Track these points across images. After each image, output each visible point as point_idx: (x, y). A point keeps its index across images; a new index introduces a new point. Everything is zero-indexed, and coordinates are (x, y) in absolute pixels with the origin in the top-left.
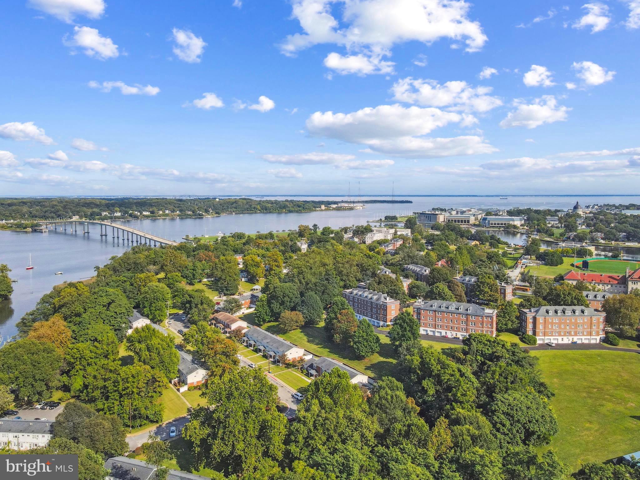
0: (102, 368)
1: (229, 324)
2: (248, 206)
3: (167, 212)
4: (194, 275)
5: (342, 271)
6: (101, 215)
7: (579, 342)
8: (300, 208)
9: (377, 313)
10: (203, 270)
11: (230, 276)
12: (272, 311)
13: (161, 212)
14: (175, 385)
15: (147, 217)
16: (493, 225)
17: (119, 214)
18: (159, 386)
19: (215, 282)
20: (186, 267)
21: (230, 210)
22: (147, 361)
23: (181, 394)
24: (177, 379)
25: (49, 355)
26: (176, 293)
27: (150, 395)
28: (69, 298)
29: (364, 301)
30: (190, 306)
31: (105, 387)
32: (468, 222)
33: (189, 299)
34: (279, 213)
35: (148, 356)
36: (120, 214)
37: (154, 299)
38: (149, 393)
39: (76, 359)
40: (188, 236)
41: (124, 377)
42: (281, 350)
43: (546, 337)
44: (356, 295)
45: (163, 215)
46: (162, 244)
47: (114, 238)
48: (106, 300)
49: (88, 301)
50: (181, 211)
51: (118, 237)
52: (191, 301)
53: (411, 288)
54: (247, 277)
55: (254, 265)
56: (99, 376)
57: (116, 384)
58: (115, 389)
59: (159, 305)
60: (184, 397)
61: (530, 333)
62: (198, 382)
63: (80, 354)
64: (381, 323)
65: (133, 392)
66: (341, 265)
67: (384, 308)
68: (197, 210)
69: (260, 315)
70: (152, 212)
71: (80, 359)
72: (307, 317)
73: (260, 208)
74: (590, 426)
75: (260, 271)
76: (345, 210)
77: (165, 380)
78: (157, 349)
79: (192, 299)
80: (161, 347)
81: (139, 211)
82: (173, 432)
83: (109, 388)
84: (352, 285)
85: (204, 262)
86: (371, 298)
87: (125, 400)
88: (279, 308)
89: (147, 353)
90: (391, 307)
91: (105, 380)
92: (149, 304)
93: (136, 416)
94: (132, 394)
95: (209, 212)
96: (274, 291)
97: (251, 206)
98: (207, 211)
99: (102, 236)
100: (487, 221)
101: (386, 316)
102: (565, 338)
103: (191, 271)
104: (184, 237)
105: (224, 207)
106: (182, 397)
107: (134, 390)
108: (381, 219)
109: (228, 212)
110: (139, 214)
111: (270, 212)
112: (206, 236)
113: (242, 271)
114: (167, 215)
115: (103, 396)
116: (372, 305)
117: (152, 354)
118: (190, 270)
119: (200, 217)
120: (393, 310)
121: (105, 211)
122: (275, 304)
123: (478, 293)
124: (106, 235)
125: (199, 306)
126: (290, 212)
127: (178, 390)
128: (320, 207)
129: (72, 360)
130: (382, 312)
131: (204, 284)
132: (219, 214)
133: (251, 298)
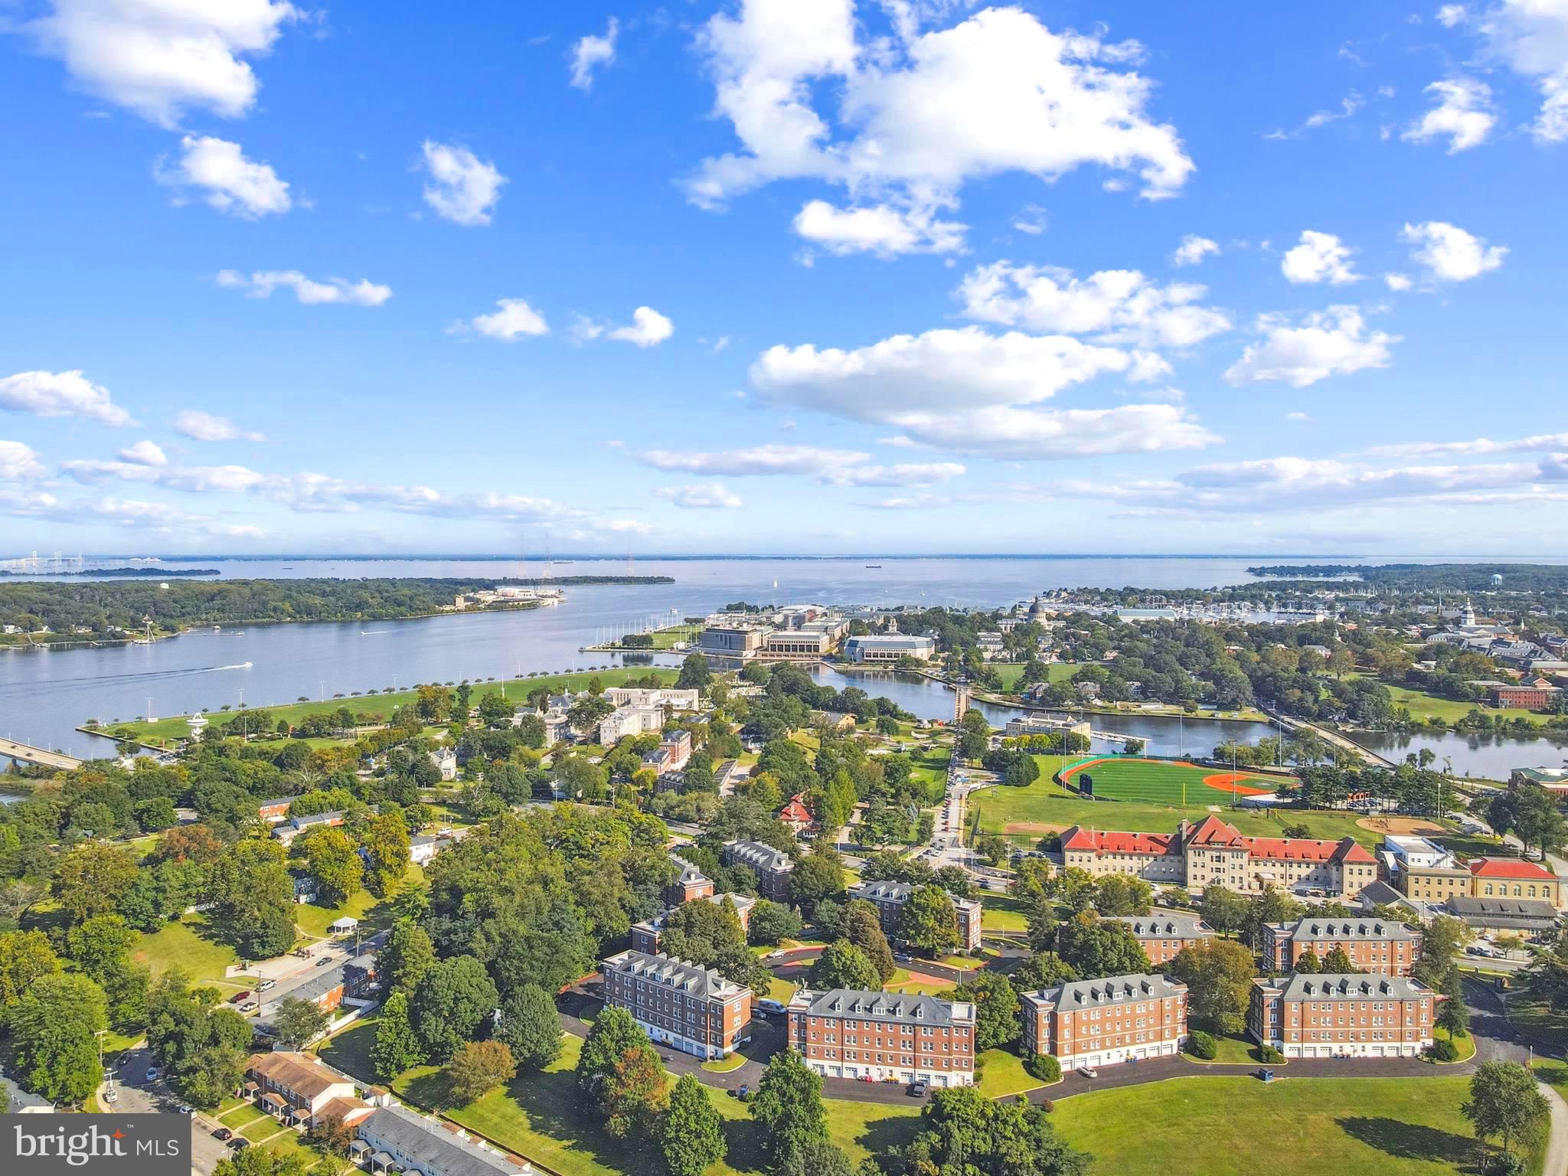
1: (302, 1091)
2: (256, 605)
3: (10, 630)
5: (590, 894)
7: (1140, 1056)
8: (403, 609)
9: (698, 1020)
10: (186, 887)
11: (270, 903)
12: (422, 1038)
16: (872, 658)
19: (222, 915)
21: (204, 616)
26: (121, 994)
29: (662, 991)
32: (817, 649)
33: (172, 1026)
40: (94, 722)
43: (1078, 1056)
44: (642, 973)
50: (54, 625)
52: (180, 1032)
53: (756, 919)
54: (313, 891)
55: (336, 859)
59: (80, 1056)
61: (1044, 1050)
64: (710, 1049)
66: (587, 878)
67: (717, 1012)
68: (106, 621)
72: (521, 1054)
73: (291, 610)
75: (354, 869)
79: (182, 1025)
84: (615, 928)
85: (185, 861)
86: (682, 986)
90: (732, 1007)
92: (48, 1057)
95: (145, 626)
96: (430, 988)
97: (264, 604)
98: (135, 624)
100: (857, 649)
101: (722, 1031)
102: (1113, 1052)
104: (83, 726)
105: (188, 609)
109: (198, 623)
111: (320, 621)
112: (150, 720)
114: (11, 639)
116: (683, 1007)
118: (147, 891)
120: (736, 1014)
123: (913, 932)
125: (210, 1049)
126: (376, 618)
128: (454, 603)
130: (711, 1021)
131: (188, 925)
132: (174, 631)
133: (346, 979)
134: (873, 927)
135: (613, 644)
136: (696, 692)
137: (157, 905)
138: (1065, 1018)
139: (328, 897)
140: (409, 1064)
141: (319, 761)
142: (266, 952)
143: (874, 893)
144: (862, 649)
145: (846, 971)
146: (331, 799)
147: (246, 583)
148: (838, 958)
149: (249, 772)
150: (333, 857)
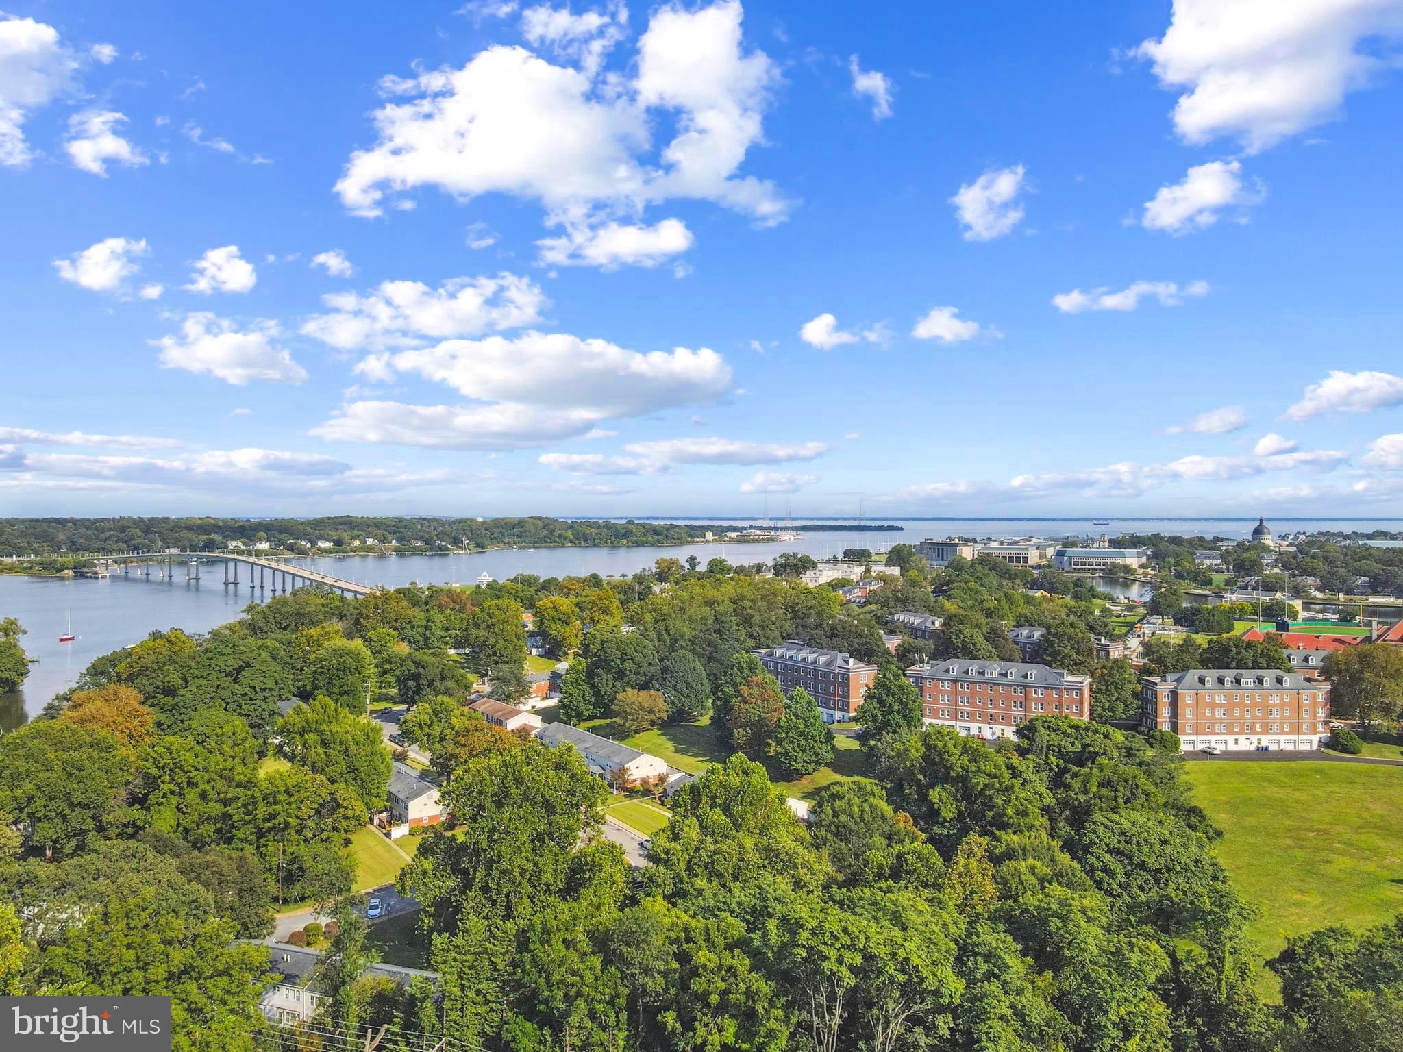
0: (221, 776)
1: (503, 719)
2: (545, 533)
3: (370, 542)
4: (426, 639)
5: (752, 617)
6: (225, 546)
7: (1273, 747)
8: (660, 538)
9: (828, 693)
10: (447, 629)
11: (506, 641)
13: (357, 543)
14: (381, 826)
15: (325, 552)
16: (1080, 567)
17: (264, 546)
18: (346, 818)
19: (473, 657)
20: (410, 622)
21: (506, 540)
22: (319, 765)
23: (395, 841)
24: (385, 814)
25: (103, 754)
26: (387, 666)
27: (325, 835)
28: (154, 658)
29: (799, 668)
30: (418, 685)
31: (226, 816)
32: (1026, 560)
33: (414, 670)
34: (614, 547)
35: (323, 756)
37: (338, 670)
38: (322, 831)
39: (163, 768)
41: (268, 792)
42: (616, 759)
43: (1201, 737)
44: (782, 656)
45: (361, 549)
46: (358, 596)
47: (253, 587)
48: (232, 662)
49: (193, 664)
50: (400, 540)
51: (262, 587)
52: (419, 673)
54: (543, 646)
55: (559, 619)
56: (212, 795)
57: (250, 808)
58: (248, 818)
59: (349, 682)
60: (401, 846)
61: (1165, 726)
62: (431, 818)
63: (173, 759)
64: (838, 715)
65: (287, 825)
67: (844, 681)
68: (435, 538)
69: (571, 702)
70: (338, 543)
71: (171, 770)
72: (673, 703)
73: (572, 537)
74: (1303, 898)
75: (572, 631)
76: (758, 541)
77: (359, 807)
78: (341, 743)
79: (420, 669)
80: (350, 738)
81: (309, 540)
82: (374, 907)
83: (235, 818)
85: (448, 611)
86: (815, 662)
87: (270, 843)
88: (614, 686)
89: (320, 751)
90: (857, 679)
91: (226, 802)
92: (327, 681)
93: (292, 876)
94: (284, 830)
95: (463, 543)
96: (603, 649)
97: (552, 532)
98: (456, 541)
99: (226, 584)
100: (1065, 558)
101: (848, 697)
102: (1242, 738)
103: (419, 629)
105: (495, 535)
106: (397, 848)
107: (291, 820)
108: (835, 557)
109: (502, 544)
110: (309, 545)
111: (595, 546)
113: (532, 634)
114: (370, 549)
115: (221, 838)
116: (816, 676)
117: (332, 751)
118: (418, 627)
119: (442, 552)
120: (861, 684)
121: (233, 539)
122: (605, 676)
123: (1049, 658)
124: (236, 584)
125: (437, 683)
126: (638, 544)
127: (388, 835)
128: (704, 537)
129: (154, 772)
130: (838, 690)
132: (483, 548)
133: (552, 679)
136: (898, 570)
138: (1187, 697)
144: (1070, 559)
147: (540, 519)
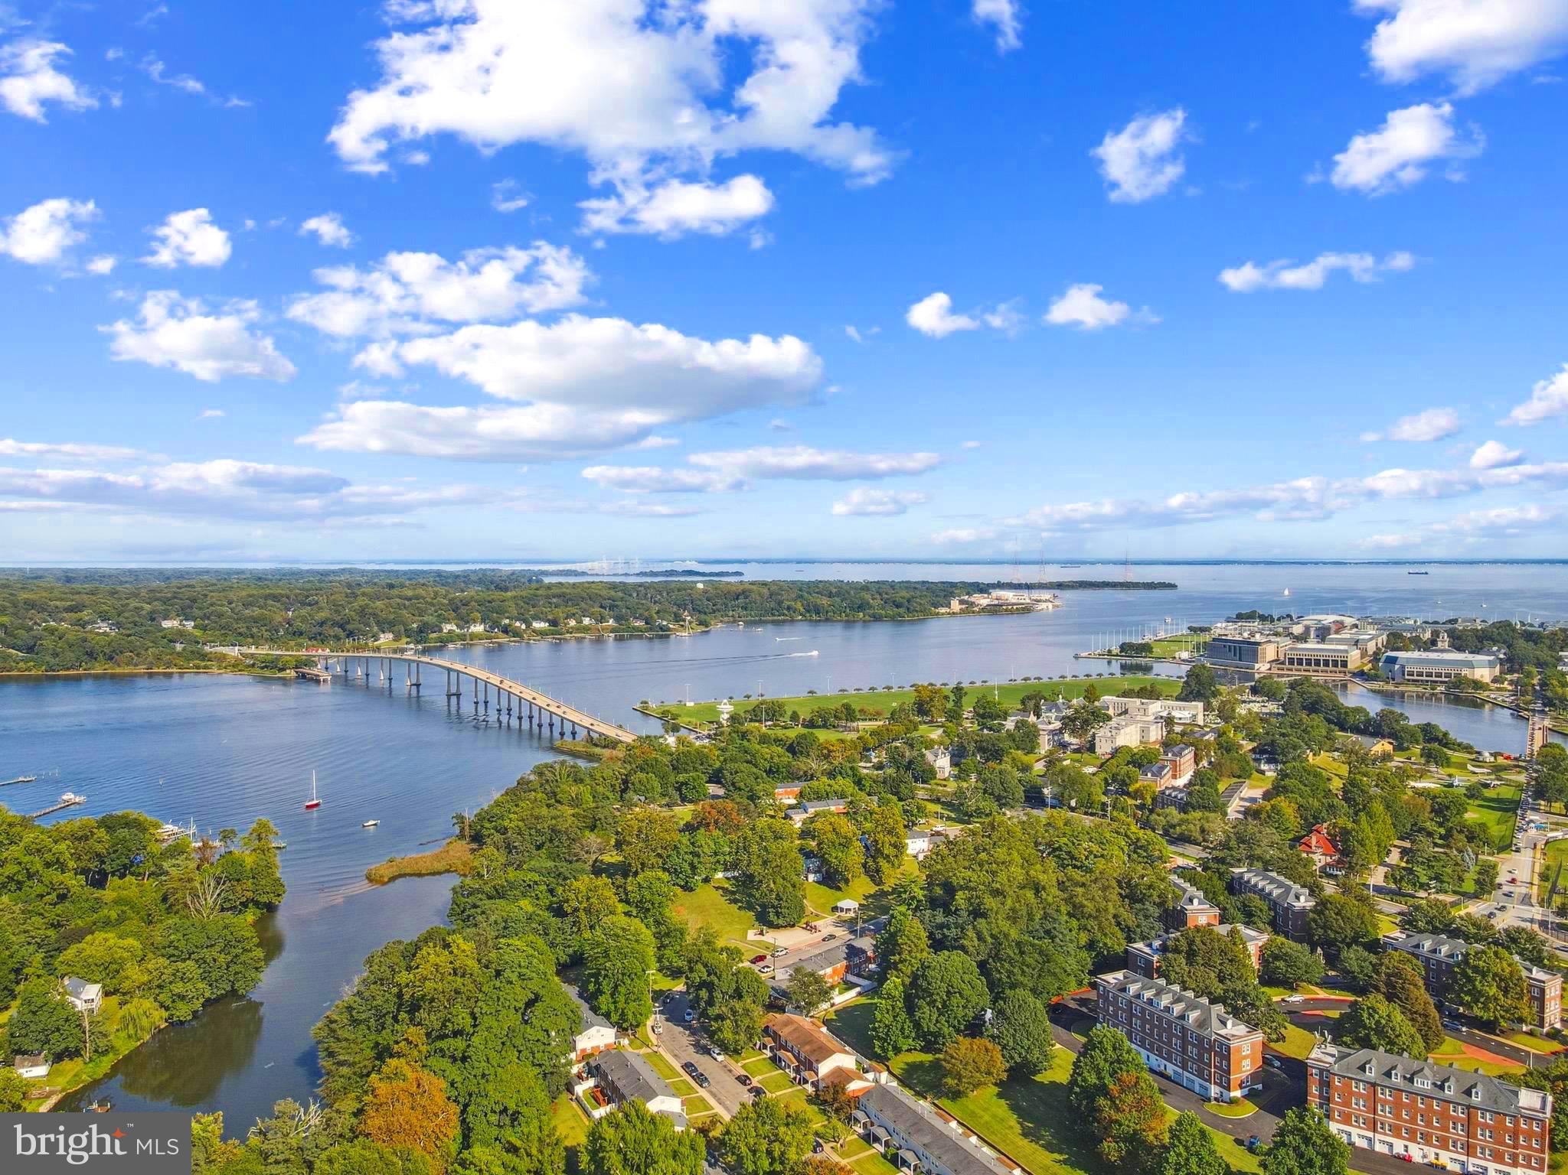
1: (813, 1059)
2: (773, 604)
3: (586, 621)
5: (1083, 906)
6: (441, 630)
8: (901, 610)
9: (1201, 1059)
10: (716, 854)
12: (917, 1025)
13: (572, 623)
15: (542, 633)
16: (1415, 678)
17: (478, 628)
19: (744, 882)
20: (676, 848)
21: (731, 613)
29: (1160, 1019)
30: (711, 997)
36: (482, 627)
40: (646, 703)
44: (1138, 996)
45: (578, 630)
47: (476, 703)
50: (618, 619)
51: (486, 703)
52: (712, 983)
53: (1268, 957)
54: (820, 872)
55: (840, 844)
64: (1215, 1090)
66: (1080, 890)
67: (1223, 1051)
68: (655, 616)
69: (887, 1034)
70: (554, 623)
72: (1012, 1058)
73: (802, 610)
75: (855, 857)
79: (713, 977)
81: (525, 621)
84: (1109, 945)
85: (714, 831)
86: (1182, 1017)
88: (937, 1021)
90: (1239, 1050)
92: (611, 986)
95: (684, 620)
96: (924, 977)
97: (780, 603)
98: (678, 618)
99: (449, 696)
100: (1397, 667)
101: (1228, 1072)
103: (686, 857)
104: (638, 706)
105: (719, 607)
109: (726, 619)
110: (524, 627)
111: (827, 620)
112: (688, 704)
114: (586, 629)
116: (1185, 1035)
118: (685, 854)
119: (663, 634)
120: (1245, 1057)
121: (448, 621)
122: (927, 1009)
123: (1467, 998)
124: (458, 695)
125: (734, 1001)
130: (1215, 1060)
131: (717, 888)
132: (707, 626)
133: (848, 957)
134: (1415, 985)
135: (1110, 651)
136: (1200, 705)
137: (693, 867)
139: (832, 879)
140: (905, 1047)
141: (825, 751)
142: (780, 922)
143: (1417, 946)
144: (1403, 667)
145: (1380, 1031)
146: (836, 787)
147: (764, 584)
148: (1370, 1014)
149: (766, 756)
150: (837, 841)
